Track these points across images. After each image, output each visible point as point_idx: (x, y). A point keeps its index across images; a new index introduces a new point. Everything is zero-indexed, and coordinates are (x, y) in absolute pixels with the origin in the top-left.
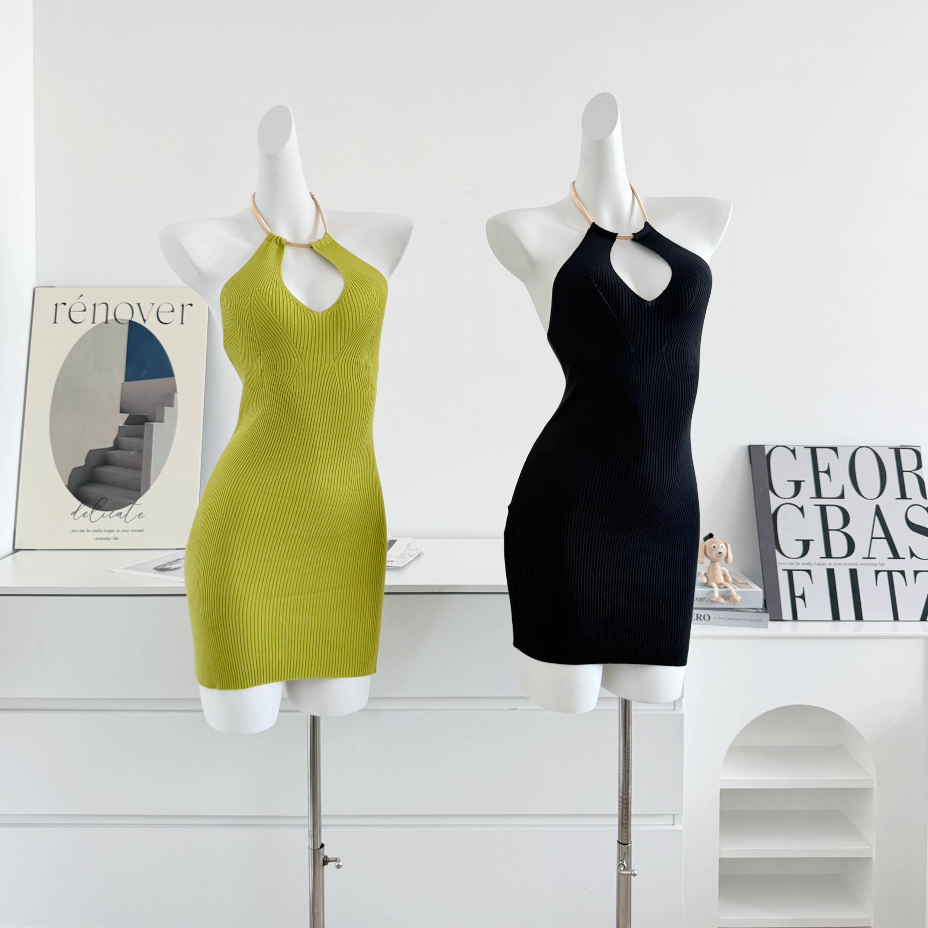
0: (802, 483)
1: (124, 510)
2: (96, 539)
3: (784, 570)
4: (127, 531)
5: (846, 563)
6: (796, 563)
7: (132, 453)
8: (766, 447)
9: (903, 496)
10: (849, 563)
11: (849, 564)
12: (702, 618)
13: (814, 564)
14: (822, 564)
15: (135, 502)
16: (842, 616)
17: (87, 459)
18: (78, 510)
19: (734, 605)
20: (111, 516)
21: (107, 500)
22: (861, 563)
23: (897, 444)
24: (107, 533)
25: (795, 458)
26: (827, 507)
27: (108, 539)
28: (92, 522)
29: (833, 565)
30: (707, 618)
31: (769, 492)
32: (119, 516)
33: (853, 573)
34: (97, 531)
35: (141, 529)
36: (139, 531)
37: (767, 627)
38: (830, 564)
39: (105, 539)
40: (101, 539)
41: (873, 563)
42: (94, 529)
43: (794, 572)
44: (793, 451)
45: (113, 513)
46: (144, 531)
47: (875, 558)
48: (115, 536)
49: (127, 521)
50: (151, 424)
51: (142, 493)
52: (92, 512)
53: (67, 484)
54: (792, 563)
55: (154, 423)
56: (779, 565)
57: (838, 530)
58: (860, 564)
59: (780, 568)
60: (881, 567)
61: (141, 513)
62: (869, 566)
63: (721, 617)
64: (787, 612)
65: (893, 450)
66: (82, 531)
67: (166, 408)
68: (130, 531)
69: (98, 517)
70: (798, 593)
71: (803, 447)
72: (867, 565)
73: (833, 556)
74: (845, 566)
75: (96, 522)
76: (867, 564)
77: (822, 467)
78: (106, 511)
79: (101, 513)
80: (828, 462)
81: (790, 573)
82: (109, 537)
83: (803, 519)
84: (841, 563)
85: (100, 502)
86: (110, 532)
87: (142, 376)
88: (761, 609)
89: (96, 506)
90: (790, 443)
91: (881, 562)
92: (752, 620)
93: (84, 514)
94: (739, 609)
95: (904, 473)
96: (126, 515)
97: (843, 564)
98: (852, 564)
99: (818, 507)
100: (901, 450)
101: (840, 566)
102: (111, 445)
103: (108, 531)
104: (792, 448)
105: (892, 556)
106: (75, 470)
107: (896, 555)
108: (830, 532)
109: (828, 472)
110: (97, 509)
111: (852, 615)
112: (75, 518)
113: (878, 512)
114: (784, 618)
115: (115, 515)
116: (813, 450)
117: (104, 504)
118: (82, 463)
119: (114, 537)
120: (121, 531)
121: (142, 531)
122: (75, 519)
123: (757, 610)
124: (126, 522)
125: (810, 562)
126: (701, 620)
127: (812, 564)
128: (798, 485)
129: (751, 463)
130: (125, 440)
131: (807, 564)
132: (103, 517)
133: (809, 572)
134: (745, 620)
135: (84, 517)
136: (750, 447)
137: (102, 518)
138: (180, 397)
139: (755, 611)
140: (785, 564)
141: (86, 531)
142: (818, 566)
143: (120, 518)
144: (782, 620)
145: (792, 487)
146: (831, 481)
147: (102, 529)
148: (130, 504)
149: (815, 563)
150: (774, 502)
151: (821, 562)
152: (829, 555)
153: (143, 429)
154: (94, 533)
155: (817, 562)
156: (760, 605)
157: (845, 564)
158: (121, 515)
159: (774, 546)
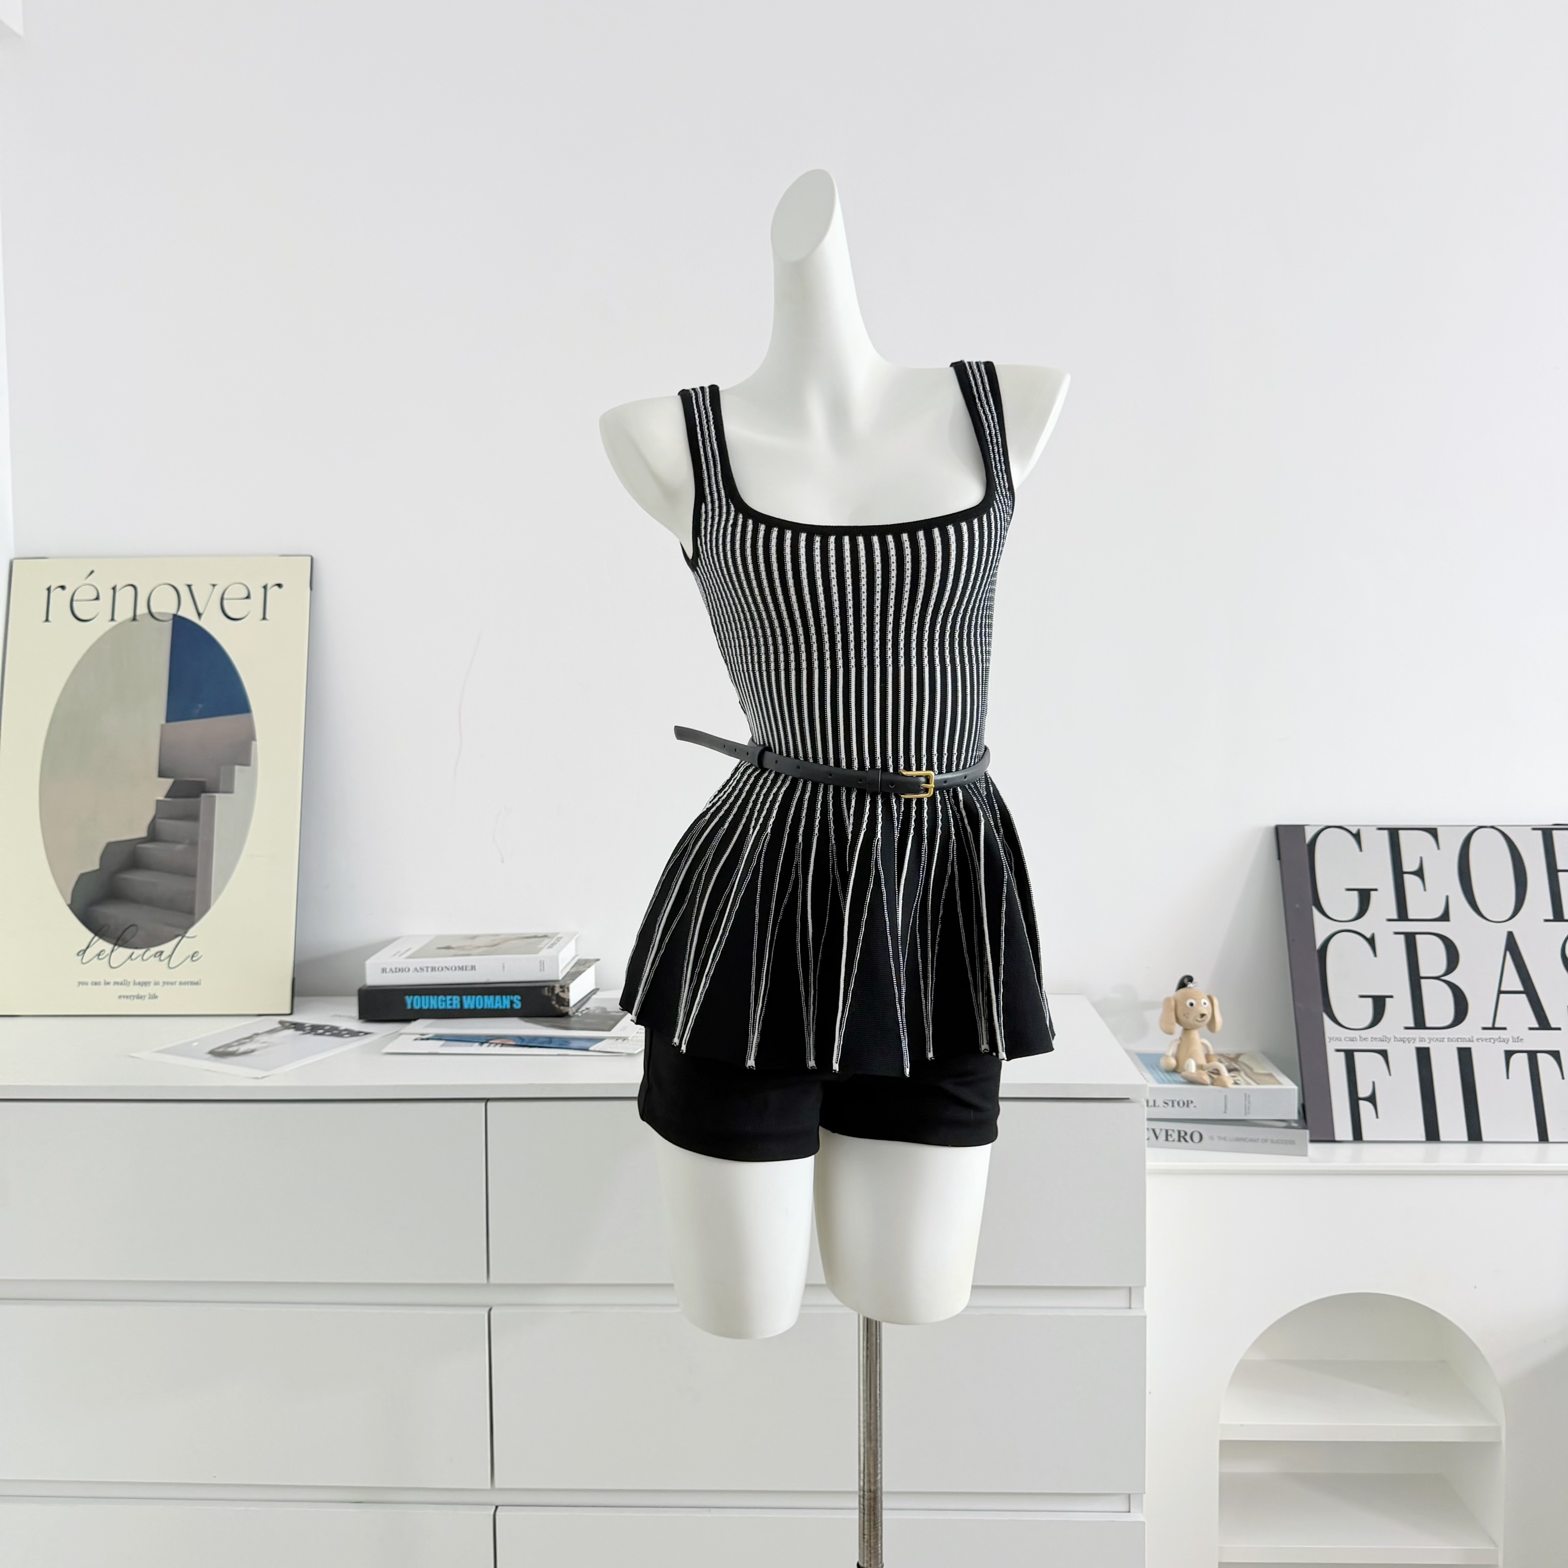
0: (1372, 893)
1: (167, 948)
2: (120, 997)
3: (1338, 1051)
4: (172, 984)
5: (1452, 1037)
6: (1360, 1037)
7: (180, 847)
8: (1306, 827)
9: (1558, 916)
10: (1457, 1037)
11: (1457, 1040)
12: (1188, 1138)
13: (1393, 1039)
14: (1408, 1039)
15: (186, 933)
16: (1443, 1136)
17: (103, 857)
18: (88, 948)
19: (1245, 1114)
20: (145, 958)
21: (137, 930)
22: (1480, 1037)
23: (1547, 822)
24: (137, 987)
25: (1361, 850)
26: (1418, 937)
27: (139, 997)
28: (112, 967)
29: (1428, 1041)
30: (1196, 1137)
31: (1312, 910)
32: (158, 958)
33: (1465, 1056)
34: (121, 984)
35: (196, 980)
36: (193, 983)
37: (1304, 1154)
38: (1422, 1040)
39: (134, 996)
40: (127, 997)
41: (1501, 1038)
42: (117, 980)
43: (1356, 1054)
44: (1357, 836)
45: (148, 952)
46: (200, 984)
47: (1505, 1029)
48: (152, 993)
49: (171, 966)
50: (212, 796)
51: (196, 917)
52: (112, 951)
53: (69, 902)
54: (1353, 1038)
55: (217, 795)
56: (1330, 1041)
57: (1437, 978)
58: (1477, 1040)
59: (1331, 1047)
60: (1517, 1043)
61: (195, 953)
62: (1494, 1043)
63: (1222, 1136)
64: (1342, 1126)
65: (1540, 832)
66: (96, 984)
67: (237, 768)
68: (177, 983)
69: (123, 960)
70: (1364, 1091)
71: (1375, 828)
72: (1490, 1041)
73: (1428, 1024)
74: (1450, 1043)
75: (120, 968)
76: (1493, 1038)
77: (1409, 864)
78: (136, 948)
79: (130, 951)
80: (1421, 855)
81: (1349, 1055)
82: (140, 996)
83: (1375, 958)
84: (1443, 1038)
85: (125, 933)
86: (142, 986)
87: (197, 711)
88: (1295, 1121)
89: (119, 939)
90: (1351, 822)
91: (1516, 1037)
92: (1278, 1142)
93: (99, 955)
94: (1255, 1122)
95: (1560, 874)
96: (171, 956)
97: (1446, 1040)
98: (1463, 1040)
99: (1402, 937)
100: (1555, 833)
101: (1442, 1042)
102: (143, 833)
103: (139, 984)
104: (1354, 831)
105: (1537, 1026)
106: (82, 876)
107: (1543, 1023)
108: (1423, 981)
109: (1419, 873)
110: (120, 946)
111: (1462, 1133)
112: (84, 961)
113: (1511, 945)
114: (1337, 1138)
115: (151, 956)
116: (1394, 834)
117: (132, 938)
118: (96, 866)
119: (150, 994)
120: (161, 984)
121: (197, 983)
122: (82, 963)
123: (1287, 1124)
124: (169, 967)
125: (1385, 1037)
126: (1186, 1141)
127: (1390, 1040)
128: (1365, 896)
129: (1279, 858)
130: (167, 826)
131: (1381, 1041)
132: (131, 959)
133: (1384, 1053)
134: (1266, 1141)
135: (99, 959)
136: (1277, 829)
137: (129, 961)
138: (262, 748)
139: (1284, 1124)
140: (1340, 1040)
141: (103, 983)
142: (1402, 1042)
143: (161, 960)
144: (1334, 1141)
145: (1354, 899)
146: (1425, 890)
147: (129, 980)
148: (177, 936)
149: (1395, 1038)
150: (1322, 928)
151: (1408, 1037)
152: (1420, 1022)
153: (199, 803)
154: (116, 986)
155: (1396, 1036)
156: (1295, 1116)
157: (1450, 1040)
158: (161, 955)
159: (1322, 1008)
